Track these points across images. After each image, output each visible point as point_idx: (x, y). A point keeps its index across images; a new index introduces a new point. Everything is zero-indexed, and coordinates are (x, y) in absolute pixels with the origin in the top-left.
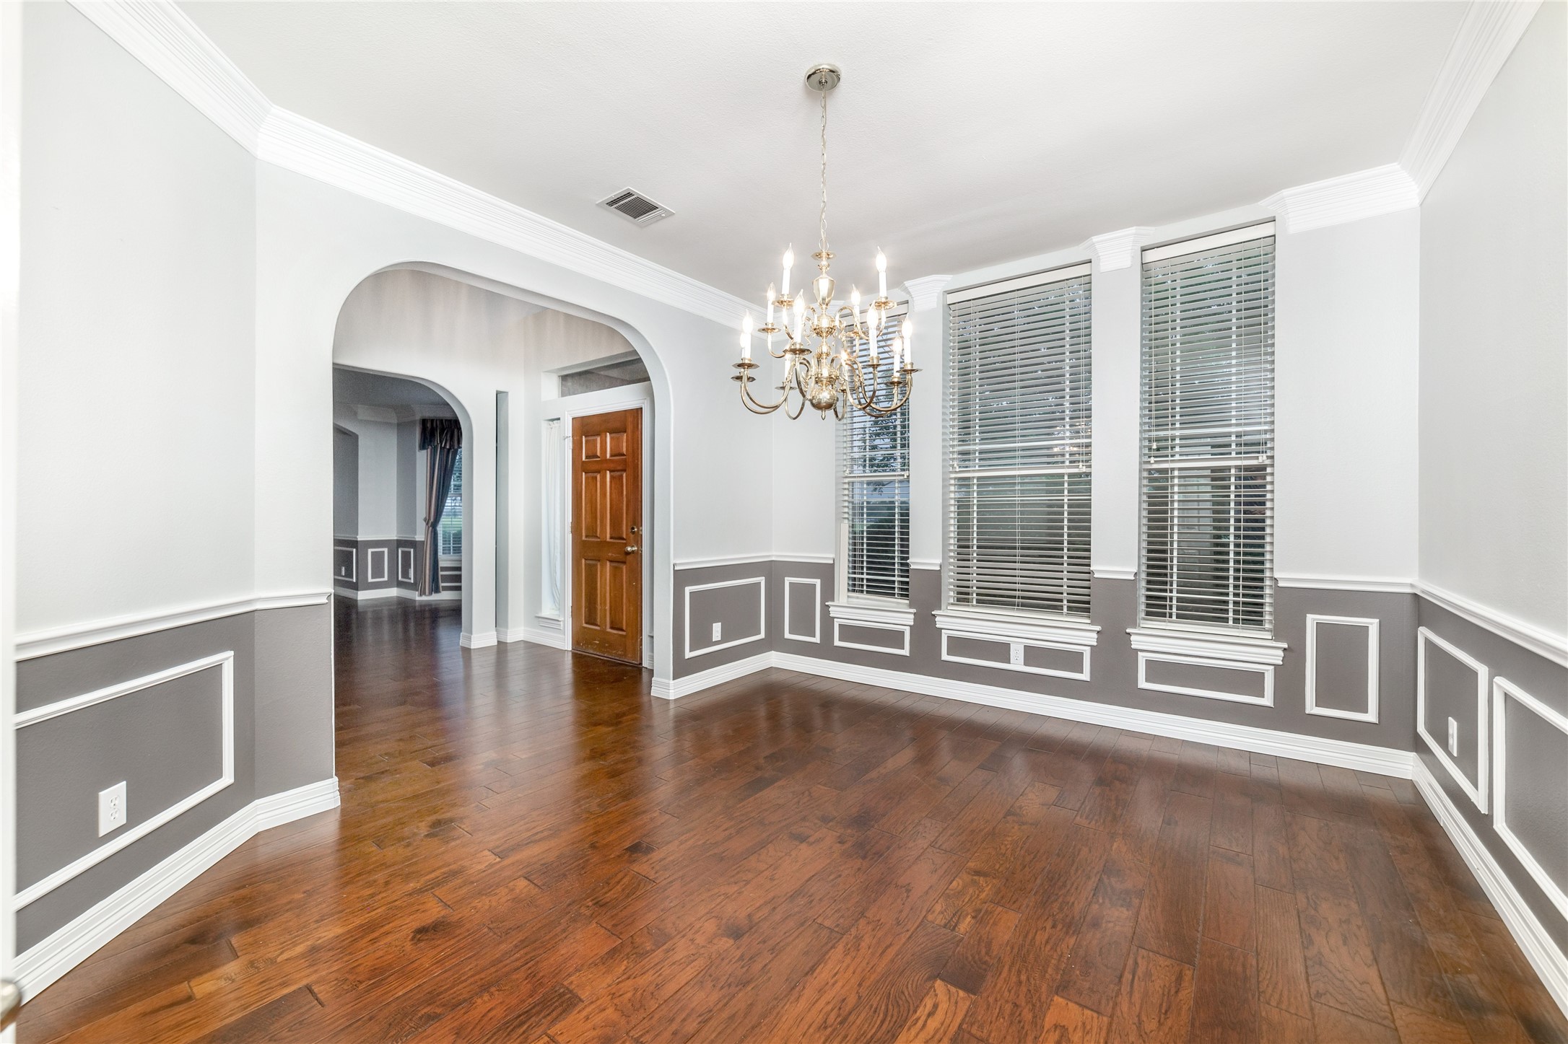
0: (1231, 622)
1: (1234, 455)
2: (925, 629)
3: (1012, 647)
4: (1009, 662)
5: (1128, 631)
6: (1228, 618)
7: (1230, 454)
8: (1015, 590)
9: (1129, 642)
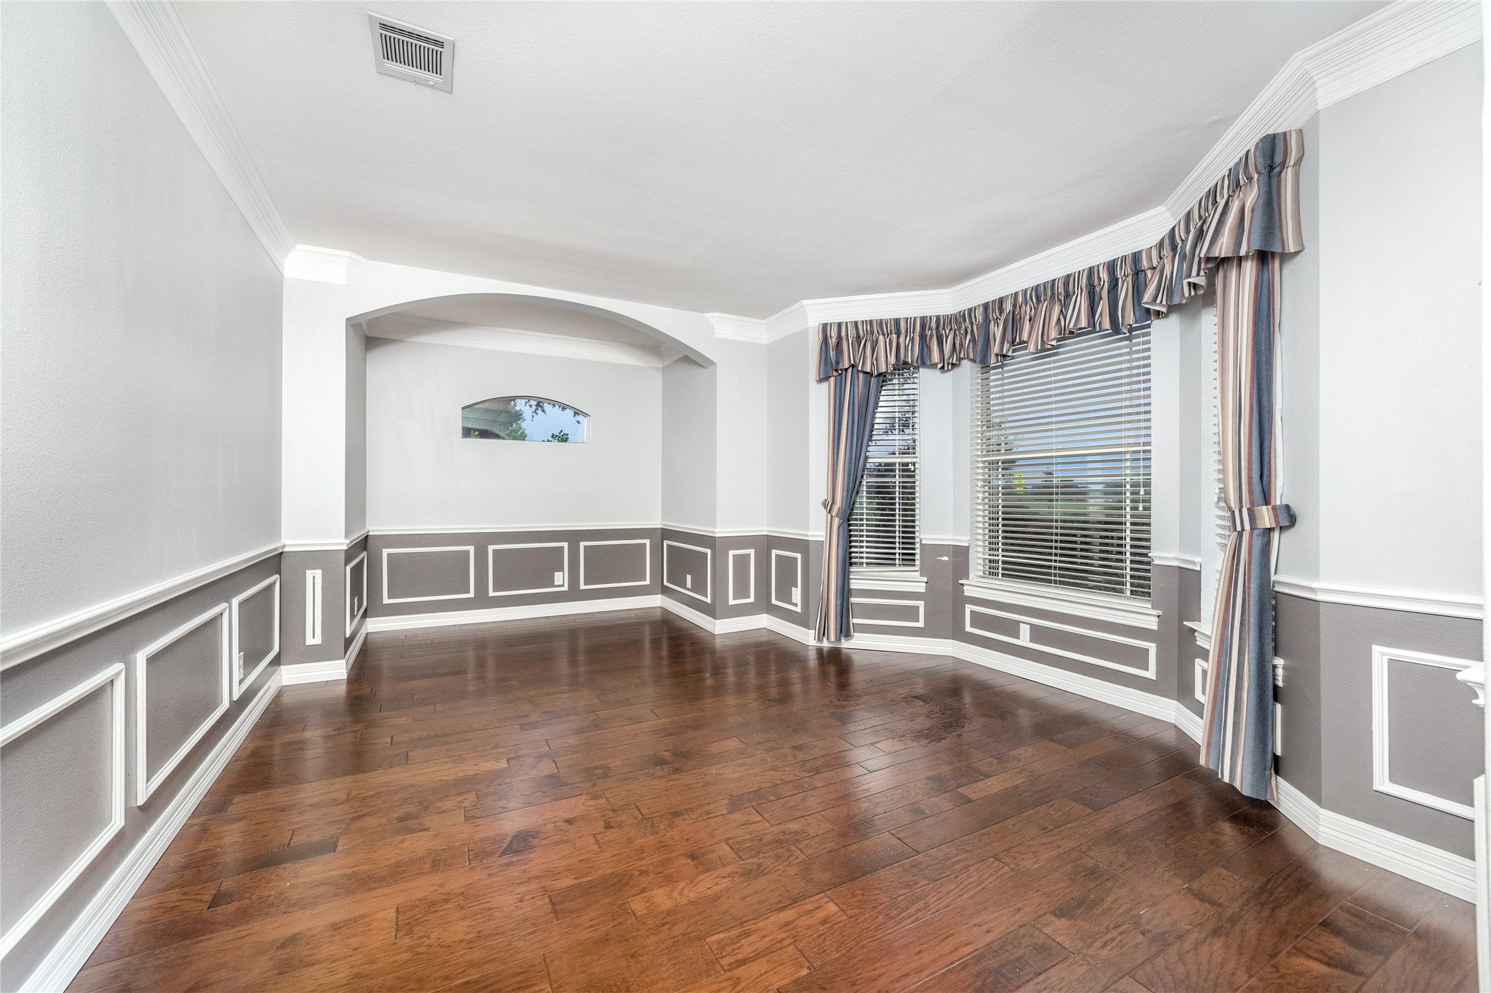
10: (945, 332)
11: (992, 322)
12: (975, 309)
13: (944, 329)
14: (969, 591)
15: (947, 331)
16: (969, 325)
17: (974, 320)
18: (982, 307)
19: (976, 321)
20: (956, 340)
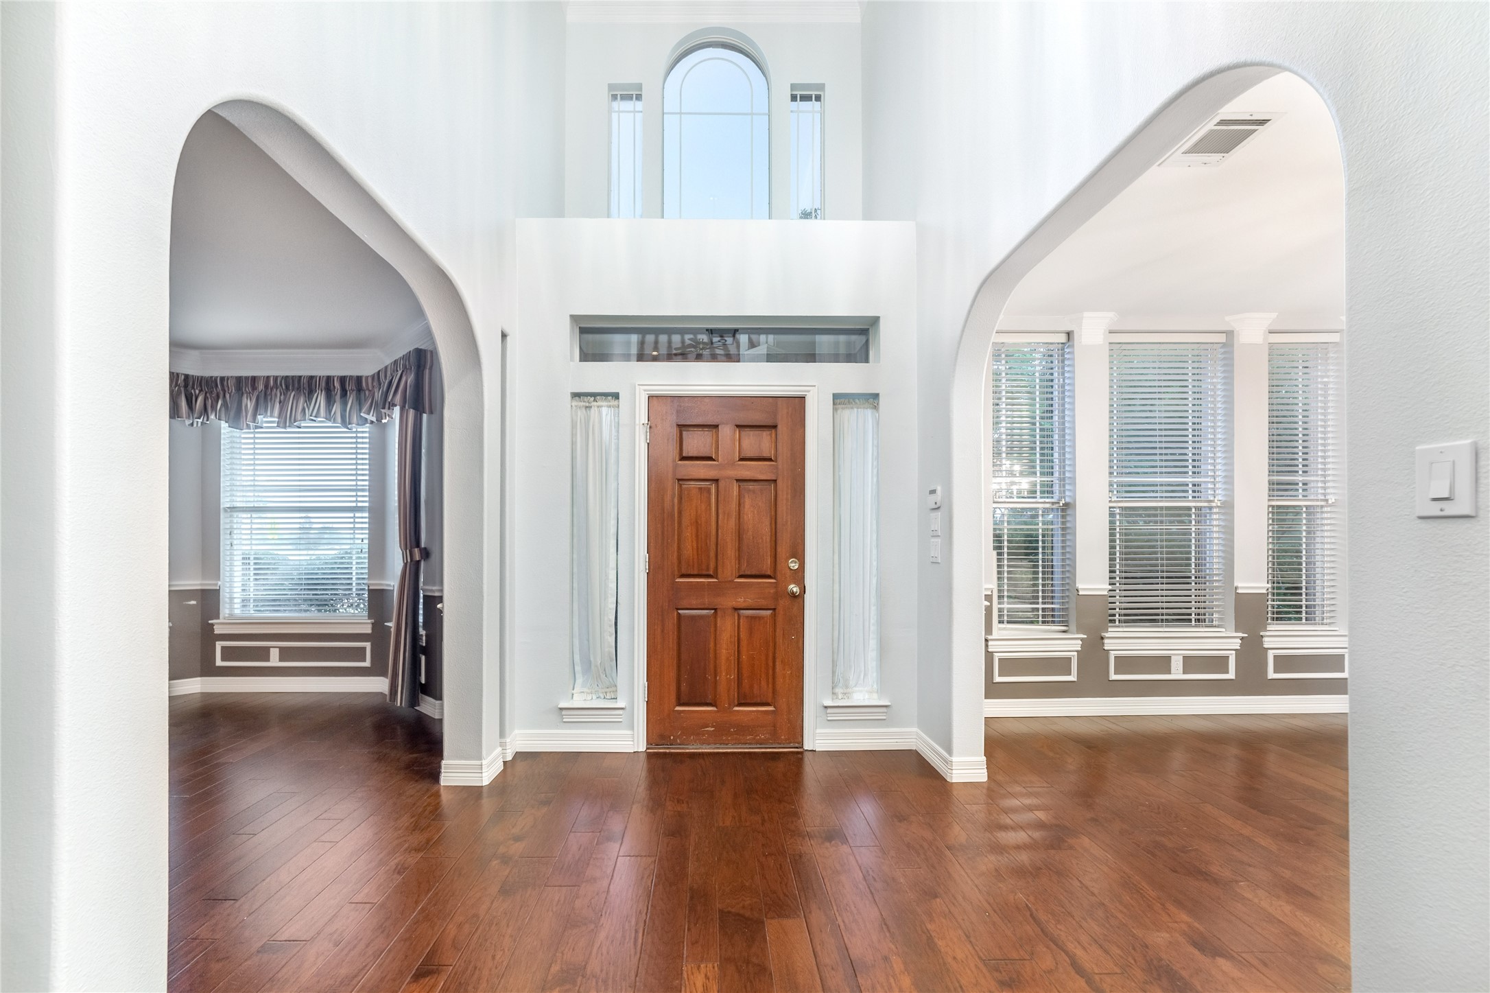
0: (1304, 621)
1: (1300, 497)
2: (1094, 651)
3: (1173, 659)
4: (1169, 672)
5: (1261, 634)
6: (1301, 618)
7: (1298, 496)
8: (1159, 608)
9: (1262, 643)
10: (195, 392)
11: (245, 395)
12: (228, 379)
13: (193, 388)
14: (218, 630)
15: (197, 392)
16: (221, 392)
17: (226, 389)
18: (234, 380)
19: (229, 390)
20: (207, 402)
